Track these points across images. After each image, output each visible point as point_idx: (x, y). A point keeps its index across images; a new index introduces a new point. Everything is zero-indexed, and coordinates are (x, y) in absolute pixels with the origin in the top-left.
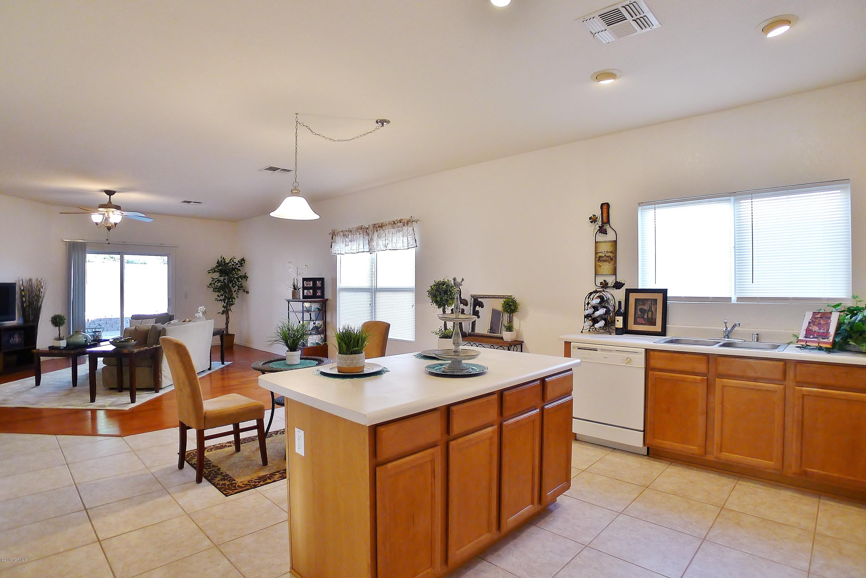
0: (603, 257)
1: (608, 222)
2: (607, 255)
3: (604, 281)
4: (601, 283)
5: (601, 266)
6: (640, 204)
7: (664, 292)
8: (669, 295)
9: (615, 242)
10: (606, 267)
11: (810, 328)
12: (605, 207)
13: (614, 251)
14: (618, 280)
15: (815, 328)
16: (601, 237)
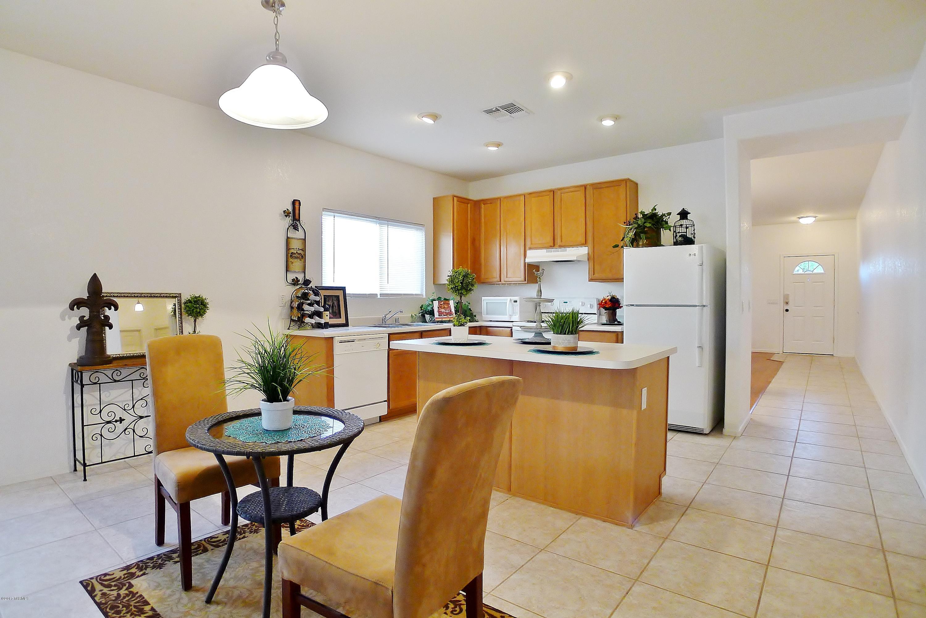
0: (295, 254)
1: (299, 220)
2: (298, 252)
3: (296, 277)
4: (293, 280)
5: (292, 263)
6: (324, 209)
7: (343, 289)
8: (347, 292)
9: (305, 239)
10: (296, 264)
11: (440, 310)
12: (297, 203)
13: (304, 250)
14: (307, 278)
15: (443, 310)
16: (292, 234)
